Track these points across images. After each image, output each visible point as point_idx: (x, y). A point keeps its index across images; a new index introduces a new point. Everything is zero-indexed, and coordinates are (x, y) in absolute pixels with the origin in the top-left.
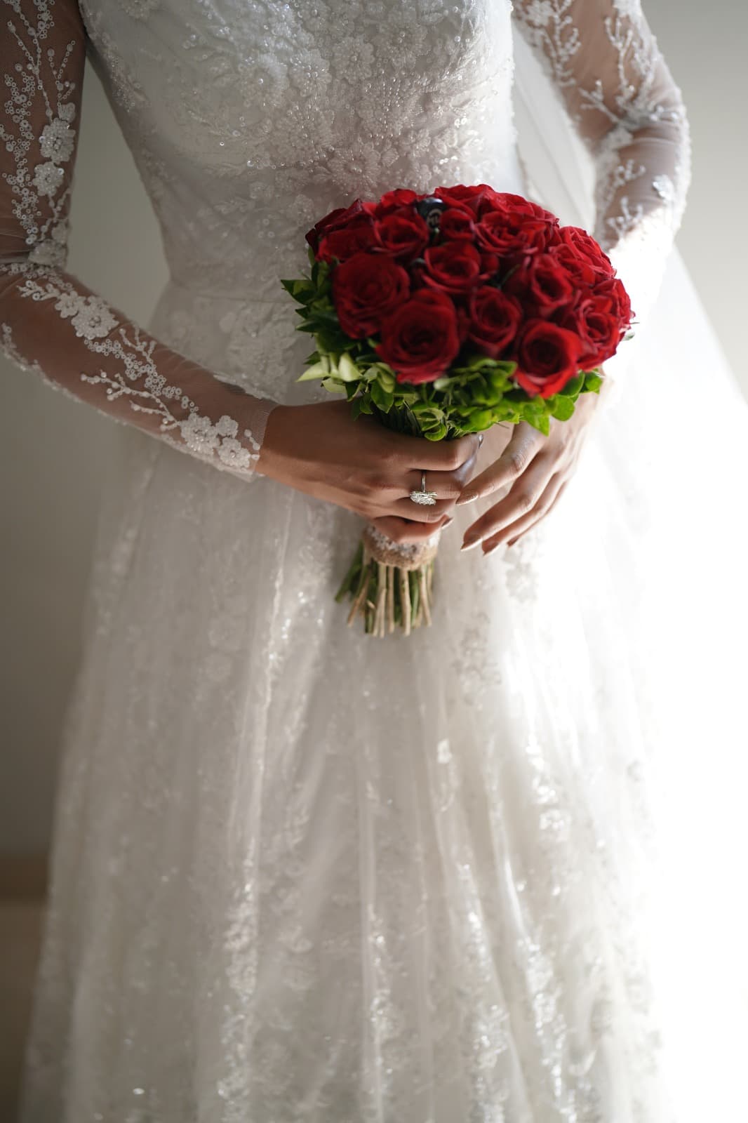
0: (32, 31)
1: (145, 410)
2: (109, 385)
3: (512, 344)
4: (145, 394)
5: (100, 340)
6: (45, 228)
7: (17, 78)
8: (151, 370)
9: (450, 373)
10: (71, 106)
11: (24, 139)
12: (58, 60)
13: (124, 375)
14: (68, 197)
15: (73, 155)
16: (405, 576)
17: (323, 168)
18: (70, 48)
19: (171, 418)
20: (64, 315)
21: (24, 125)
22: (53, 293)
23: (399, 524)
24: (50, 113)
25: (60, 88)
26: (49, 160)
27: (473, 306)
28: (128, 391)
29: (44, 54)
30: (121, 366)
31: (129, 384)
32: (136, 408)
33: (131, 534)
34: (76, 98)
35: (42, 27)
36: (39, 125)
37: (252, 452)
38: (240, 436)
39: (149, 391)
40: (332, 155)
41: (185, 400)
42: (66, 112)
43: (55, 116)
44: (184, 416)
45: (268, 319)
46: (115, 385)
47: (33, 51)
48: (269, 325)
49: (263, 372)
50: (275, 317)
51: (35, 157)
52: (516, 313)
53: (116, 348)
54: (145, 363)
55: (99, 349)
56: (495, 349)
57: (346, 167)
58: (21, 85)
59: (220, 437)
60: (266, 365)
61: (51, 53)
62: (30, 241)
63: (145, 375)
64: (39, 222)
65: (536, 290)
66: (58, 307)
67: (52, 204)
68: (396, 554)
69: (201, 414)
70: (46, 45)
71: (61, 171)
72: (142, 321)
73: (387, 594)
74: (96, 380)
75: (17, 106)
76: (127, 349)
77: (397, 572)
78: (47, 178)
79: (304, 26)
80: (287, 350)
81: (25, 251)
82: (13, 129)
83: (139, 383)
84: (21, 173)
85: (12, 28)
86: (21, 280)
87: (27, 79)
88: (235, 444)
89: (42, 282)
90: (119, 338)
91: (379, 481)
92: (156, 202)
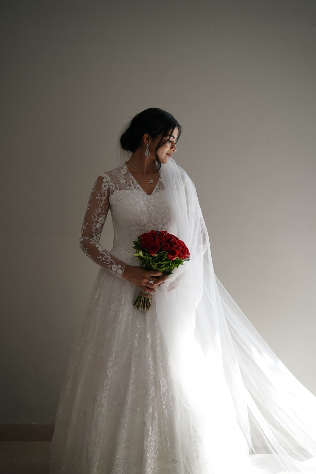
0: (101, 203)
1: (106, 263)
2: (101, 259)
3: (168, 249)
4: (107, 260)
5: (102, 251)
6: (96, 234)
7: (97, 209)
8: (109, 257)
9: (157, 253)
10: (105, 216)
11: (96, 219)
12: (104, 208)
13: (104, 257)
14: (101, 230)
15: (104, 223)
16: (146, 299)
17: (143, 227)
18: (106, 207)
19: (110, 265)
20: (96, 247)
21: (97, 217)
22: (96, 244)
23: (146, 288)
24: (101, 216)
25: (104, 212)
26: (99, 223)
27: (162, 244)
28: (104, 260)
29: (102, 207)
30: (104, 255)
31: (105, 258)
32: (105, 263)
33: (99, 291)
34: (106, 215)
35: (103, 203)
36: (99, 217)
37: (123, 271)
38: (121, 268)
39: (108, 260)
40: (145, 224)
41: (113, 262)
42: (104, 216)
43: (102, 216)
44: (112, 264)
45: (129, 252)
46: (102, 259)
47: (101, 206)
48: (129, 253)
49: (126, 261)
50: (130, 252)
51: (97, 222)
52: (169, 246)
53: (104, 253)
54: (108, 255)
55: (101, 252)
56: (165, 250)
57: (147, 227)
58: (97, 211)
59: (118, 268)
60: (127, 260)
61: (103, 207)
62: (94, 235)
63: (108, 257)
64: (96, 232)
65: (173, 243)
66: (96, 246)
67: (98, 230)
68: (145, 294)
69: (115, 264)
70: (103, 205)
71: (101, 225)
72: (109, 251)
73: (142, 302)
74: (99, 257)
75: (96, 214)
76: (106, 253)
77: (145, 297)
78: (98, 226)
79: (144, 204)
80: (131, 257)
81: (93, 237)
82: (95, 217)
83: (106, 259)
84: (94, 224)
85: (98, 202)
86: (91, 241)
87: (99, 210)
88: (120, 270)
89: (94, 242)
90: (105, 252)
91: (144, 278)
92: (115, 232)
